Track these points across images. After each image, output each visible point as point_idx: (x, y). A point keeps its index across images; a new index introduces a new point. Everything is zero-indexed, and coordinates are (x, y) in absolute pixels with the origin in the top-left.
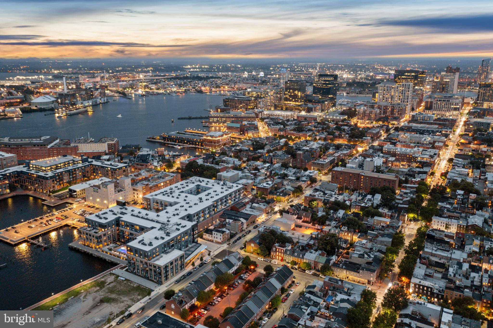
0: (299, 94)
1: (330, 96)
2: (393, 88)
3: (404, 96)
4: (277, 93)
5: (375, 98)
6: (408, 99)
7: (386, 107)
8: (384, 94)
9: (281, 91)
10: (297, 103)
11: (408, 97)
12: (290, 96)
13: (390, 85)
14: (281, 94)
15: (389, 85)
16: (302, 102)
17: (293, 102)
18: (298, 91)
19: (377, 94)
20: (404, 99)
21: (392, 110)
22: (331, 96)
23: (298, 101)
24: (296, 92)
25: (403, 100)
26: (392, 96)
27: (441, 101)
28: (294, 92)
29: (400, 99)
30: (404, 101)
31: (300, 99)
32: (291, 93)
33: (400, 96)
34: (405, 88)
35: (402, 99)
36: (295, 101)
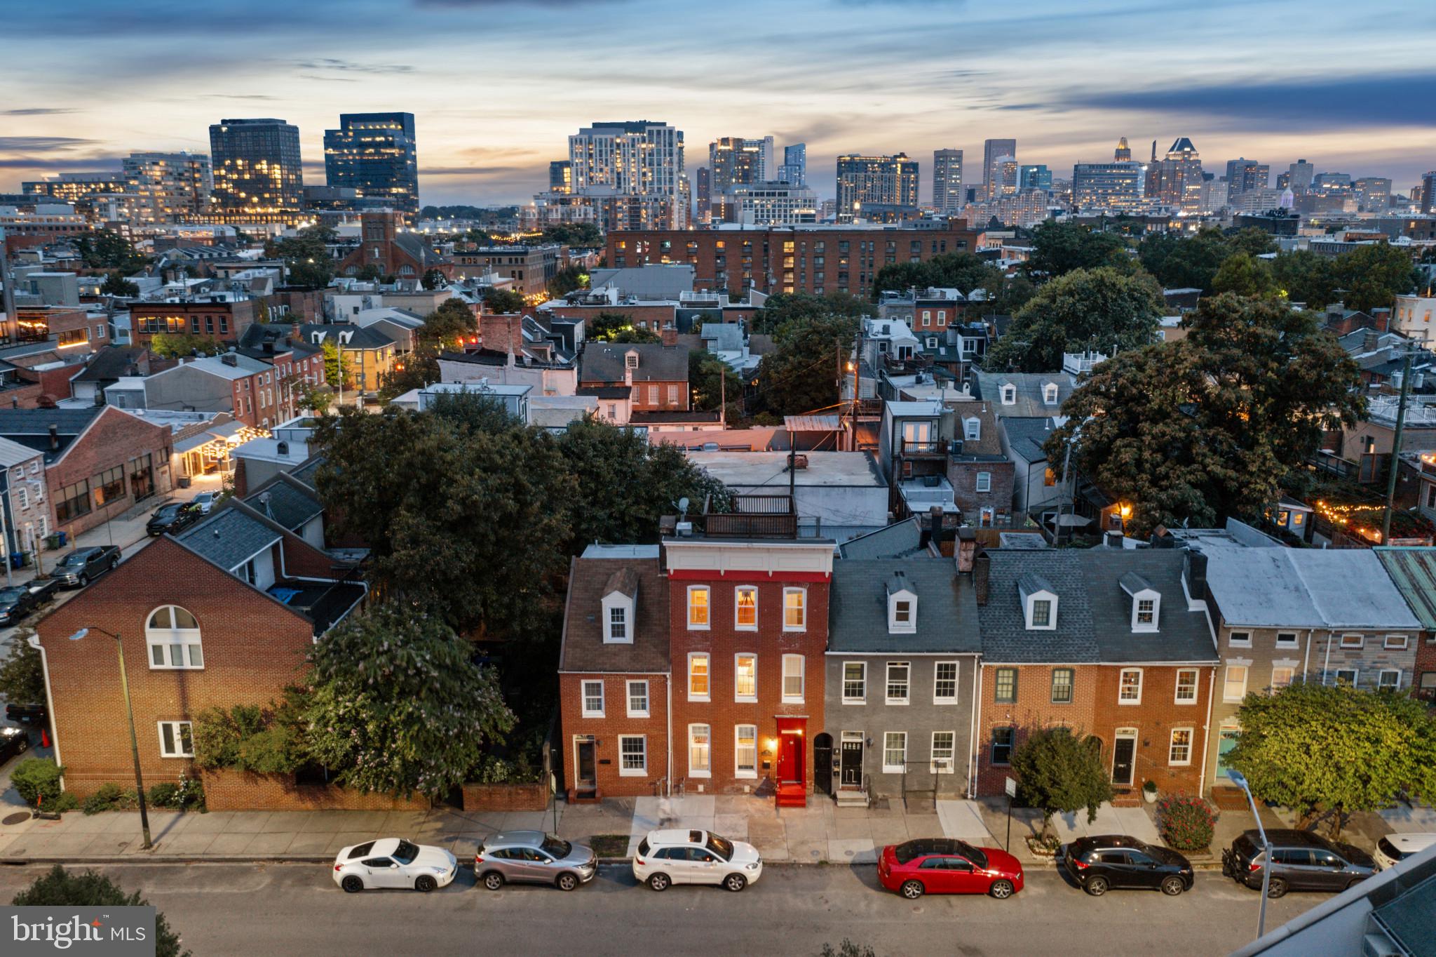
0: (277, 173)
1: (394, 190)
2: (618, 145)
3: (659, 172)
4: (180, 177)
5: (563, 184)
6: (671, 181)
7: (611, 201)
8: (591, 169)
9: (195, 170)
10: (271, 210)
11: (671, 173)
12: (239, 184)
13: (609, 137)
14: (195, 180)
15: (603, 137)
16: (293, 205)
17: (254, 206)
18: (268, 164)
19: (567, 170)
20: (659, 181)
21: (635, 213)
22: (401, 190)
23: (272, 202)
24: (263, 166)
25: (656, 186)
26: (619, 174)
27: (762, 194)
28: (251, 167)
29: (644, 183)
30: (659, 189)
31: (283, 191)
32: (240, 173)
33: (644, 174)
34: (658, 143)
35: (651, 183)
36: (263, 203)
